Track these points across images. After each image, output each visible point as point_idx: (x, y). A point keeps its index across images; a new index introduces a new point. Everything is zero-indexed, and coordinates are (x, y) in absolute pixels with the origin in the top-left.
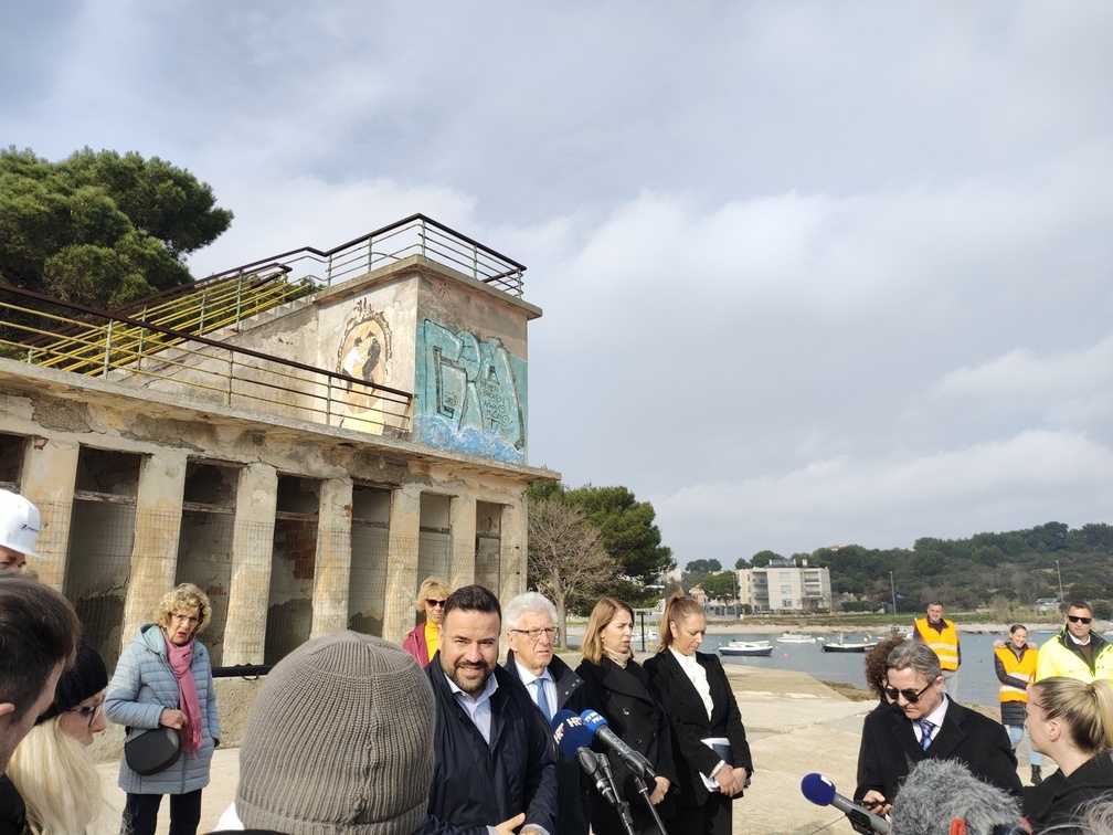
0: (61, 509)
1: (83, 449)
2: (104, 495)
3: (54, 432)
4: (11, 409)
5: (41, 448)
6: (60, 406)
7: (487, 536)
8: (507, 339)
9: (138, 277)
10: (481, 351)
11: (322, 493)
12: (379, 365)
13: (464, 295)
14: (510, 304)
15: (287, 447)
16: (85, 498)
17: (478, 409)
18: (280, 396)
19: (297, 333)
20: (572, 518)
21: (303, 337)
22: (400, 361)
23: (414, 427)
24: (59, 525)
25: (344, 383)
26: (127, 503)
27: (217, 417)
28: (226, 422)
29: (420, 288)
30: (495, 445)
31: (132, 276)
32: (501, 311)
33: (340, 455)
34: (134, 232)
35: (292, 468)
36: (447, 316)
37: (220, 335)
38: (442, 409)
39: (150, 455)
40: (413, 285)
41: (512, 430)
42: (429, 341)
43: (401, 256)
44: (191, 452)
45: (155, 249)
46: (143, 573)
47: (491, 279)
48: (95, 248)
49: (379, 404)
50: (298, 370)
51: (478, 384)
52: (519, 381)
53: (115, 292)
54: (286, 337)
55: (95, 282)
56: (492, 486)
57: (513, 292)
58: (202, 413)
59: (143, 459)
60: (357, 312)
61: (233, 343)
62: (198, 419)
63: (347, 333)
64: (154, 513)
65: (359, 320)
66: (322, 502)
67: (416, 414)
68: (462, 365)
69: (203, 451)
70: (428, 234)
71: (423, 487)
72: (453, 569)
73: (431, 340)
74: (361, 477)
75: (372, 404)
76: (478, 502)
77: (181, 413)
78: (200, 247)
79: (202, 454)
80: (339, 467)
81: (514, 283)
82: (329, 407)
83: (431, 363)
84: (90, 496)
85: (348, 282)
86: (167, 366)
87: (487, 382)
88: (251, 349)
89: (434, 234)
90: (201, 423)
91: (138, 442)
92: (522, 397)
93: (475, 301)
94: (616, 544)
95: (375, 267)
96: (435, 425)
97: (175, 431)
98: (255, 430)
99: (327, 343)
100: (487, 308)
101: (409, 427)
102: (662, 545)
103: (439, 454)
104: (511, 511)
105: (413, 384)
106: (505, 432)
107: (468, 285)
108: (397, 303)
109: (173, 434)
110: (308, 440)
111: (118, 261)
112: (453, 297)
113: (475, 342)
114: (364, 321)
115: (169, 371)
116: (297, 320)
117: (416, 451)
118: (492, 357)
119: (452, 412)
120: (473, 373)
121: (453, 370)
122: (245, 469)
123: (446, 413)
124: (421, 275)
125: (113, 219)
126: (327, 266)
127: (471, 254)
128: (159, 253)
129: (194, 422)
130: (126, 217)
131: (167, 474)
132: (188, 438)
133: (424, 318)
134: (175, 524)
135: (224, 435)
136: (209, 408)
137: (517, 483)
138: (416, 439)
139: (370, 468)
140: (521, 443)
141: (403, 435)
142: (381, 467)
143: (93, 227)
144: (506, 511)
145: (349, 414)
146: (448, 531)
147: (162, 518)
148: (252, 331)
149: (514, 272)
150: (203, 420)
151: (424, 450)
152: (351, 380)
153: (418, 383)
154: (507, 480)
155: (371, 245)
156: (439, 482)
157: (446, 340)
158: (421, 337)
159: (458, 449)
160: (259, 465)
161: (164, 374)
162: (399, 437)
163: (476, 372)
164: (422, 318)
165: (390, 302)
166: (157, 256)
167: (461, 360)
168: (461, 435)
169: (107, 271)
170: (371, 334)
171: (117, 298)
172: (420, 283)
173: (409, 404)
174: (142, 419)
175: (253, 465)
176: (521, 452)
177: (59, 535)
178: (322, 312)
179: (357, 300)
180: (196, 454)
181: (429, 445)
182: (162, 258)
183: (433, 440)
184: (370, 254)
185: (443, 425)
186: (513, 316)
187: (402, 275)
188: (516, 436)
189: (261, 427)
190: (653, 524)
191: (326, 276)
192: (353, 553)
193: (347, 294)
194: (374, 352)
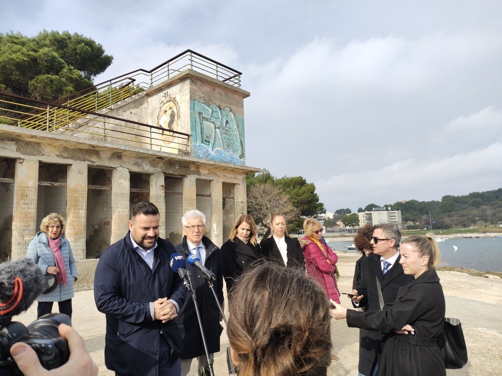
0: (33, 190)
1: (40, 162)
2: (52, 183)
3: (26, 156)
4: (7, 147)
5: (22, 163)
6: (28, 144)
7: (228, 198)
8: (234, 108)
9: (70, 88)
10: (221, 114)
11: (151, 180)
12: (175, 122)
13: (212, 88)
14: (234, 91)
15: (133, 160)
16: (44, 184)
17: (221, 141)
18: (133, 138)
19: (138, 109)
20: (276, 191)
21: (141, 111)
22: (183, 120)
23: (191, 150)
24: (33, 196)
25: (161, 131)
26: (62, 186)
27: (99, 147)
28: (103, 149)
29: (191, 85)
30: (231, 157)
31: (67, 88)
32: (230, 95)
33: (157, 163)
34: (67, 67)
35: (136, 169)
36: (204, 98)
37: (104, 111)
38: (204, 141)
39: (71, 165)
40: (187, 83)
41: (238, 150)
42: (196, 110)
43: (182, 70)
44: (89, 163)
45: (77, 75)
46: (72, 216)
47: (226, 80)
48: (50, 76)
49: (176, 140)
50: (140, 126)
51: (221, 129)
52: (240, 127)
53: (60, 95)
54: (134, 111)
55: (51, 91)
56: (229, 176)
57: (236, 85)
58: (92, 145)
59: (68, 167)
60: (164, 98)
61: (109, 114)
62: (91, 148)
63: (161, 108)
64: (74, 190)
65: (165, 101)
66: (151, 184)
67: (192, 144)
68: (212, 121)
69: (95, 162)
70: (193, 59)
71: (197, 176)
72: (213, 212)
73: (197, 109)
74: (168, 173)
75: (173, 140)
76: (223, 182)
77: (81, 145)
78: (99, 73)
79: (94, 164)
80: (157, 168)
81: (237, 81)
82: (151, 141)
83: (198, 120)
84: (46, 184)
85: (159, 84)
86: (81, 126)
87: (225, 128)
88: (118, 117)
89: (196, 59)
90: (92, 150)
91: (65, 159)
92: (242, 134)
93: (218, 90)
94: (298, 202)
95: (171, 76)
96: (201, 149)
97: (81, 154)
98: (117, 153)
99: (152, 113)
100: (223, 93)
101: (189, 150)
102: (319, 202)
103: (202, 161)
104: (238, 186)
105: (190, 130)
106: (235, 151)
107: (213, 82)
108: (181, 93)
109: (80, 155)
110: (142, 157)
111: (61, 81)
112: (207, 88)
113: (218, 109)
114: (167, 102)
115: (82, 128)
116: (138, 103)
117: (191, 160)
118: (227, 116)
119: (209, 142)
120: (218, 124)
121: (208, 123)
122: (114, 170)
123: (206, 143)
124: (191, 79)
125: (57, 62)
126: (150, 77)
127: (215, 68)
128: (79, 77)
129: (90, 150)
130: (63, 61)
131: (79, 173)
132: (87, 157)
133: (193, 99)
134: (84, 195)
135: (103, 155)
136: (94, 143)
137: (241, 174)
138: (192, 155)
139: (172, 168)
140: (242, 156)
141: (187, 153)
142: (177, 168)
143: (49, 66)
144: (236, 186)
145: (163, 145)
146: (210, 196)
147: (79, 192)
148: (118, 109)
149: (236, 76)
150: (93, 148)
151: (195, 160)
152: (163, 129)
153: (192, 129)
154: (236, 173)
155: (168, 66)
156: (204, 174)
157: (204, 109)
158: (192, 108)
159: (212, 159)
160: (120, 168)
161: (80, 130)
162: (185, 154)
163: (219, 124)
164: (192, 99)
165: (178, 93)
166: (78, 78)
167: (212, 118)
168: (213, 153)
169: (56, 86)
170: (171, 108)
171: (61, 97)
172: (190, 83)
173: (188, 139)
174: (66, 149)
175: (118, 168)
176: (242, 160)
177: (33, 201)
178: (149, 99)
179: (164, 92)
180: (92, 164)
181: (199, 158)
182: (81, 79)
183: (201, 156)
184: (169, 70)
185: (205, 148)
186: (236, 97)
187: (182, 79)
188: (240, 152)
189: (120, 151)
190: (315, 193)
191: (150, 82)
192: (166, 206)
193: (159, 90)
194: (172, 116)
